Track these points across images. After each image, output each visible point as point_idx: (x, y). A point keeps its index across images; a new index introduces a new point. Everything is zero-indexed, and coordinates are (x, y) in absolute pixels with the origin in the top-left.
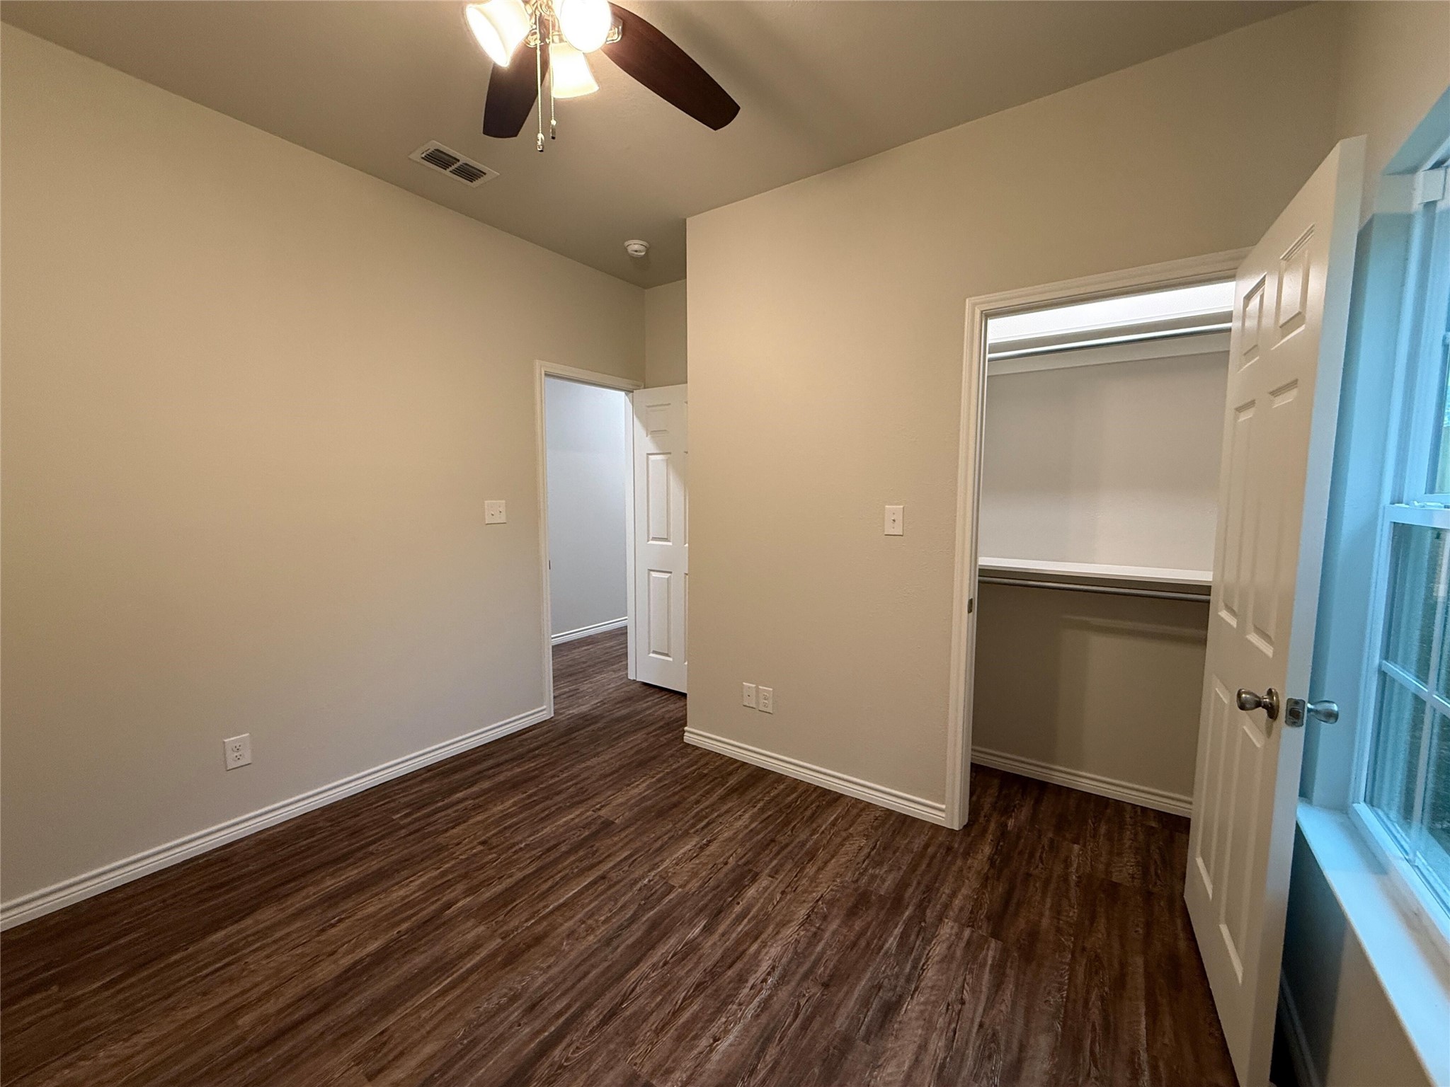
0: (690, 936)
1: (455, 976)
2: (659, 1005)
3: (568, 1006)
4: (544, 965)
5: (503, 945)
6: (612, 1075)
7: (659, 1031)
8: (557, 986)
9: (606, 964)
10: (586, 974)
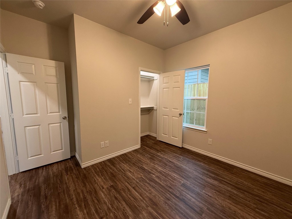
0: (155, 176)
1: (158, 216)
2: (169, 182)
3: (169, 194)
4: (158, 198)
5: (151, 206)
6: (181, 188)
7: (174, 182)
8: (163, 195)
9: (159, 188)
10: (161, 191)
